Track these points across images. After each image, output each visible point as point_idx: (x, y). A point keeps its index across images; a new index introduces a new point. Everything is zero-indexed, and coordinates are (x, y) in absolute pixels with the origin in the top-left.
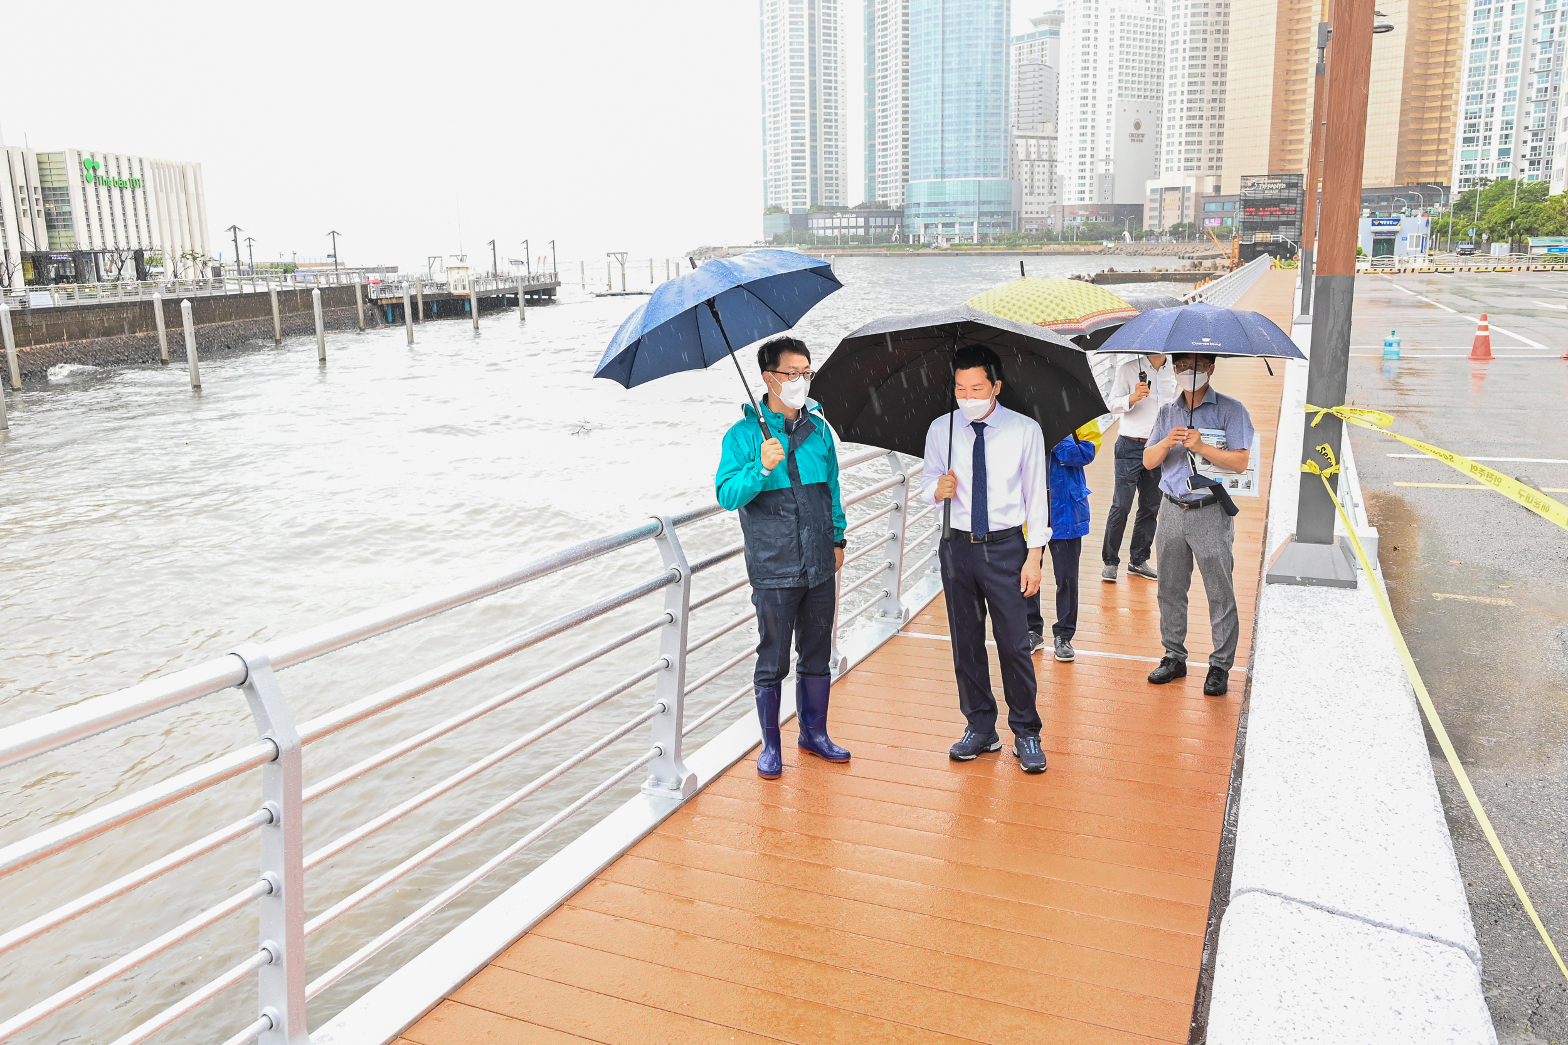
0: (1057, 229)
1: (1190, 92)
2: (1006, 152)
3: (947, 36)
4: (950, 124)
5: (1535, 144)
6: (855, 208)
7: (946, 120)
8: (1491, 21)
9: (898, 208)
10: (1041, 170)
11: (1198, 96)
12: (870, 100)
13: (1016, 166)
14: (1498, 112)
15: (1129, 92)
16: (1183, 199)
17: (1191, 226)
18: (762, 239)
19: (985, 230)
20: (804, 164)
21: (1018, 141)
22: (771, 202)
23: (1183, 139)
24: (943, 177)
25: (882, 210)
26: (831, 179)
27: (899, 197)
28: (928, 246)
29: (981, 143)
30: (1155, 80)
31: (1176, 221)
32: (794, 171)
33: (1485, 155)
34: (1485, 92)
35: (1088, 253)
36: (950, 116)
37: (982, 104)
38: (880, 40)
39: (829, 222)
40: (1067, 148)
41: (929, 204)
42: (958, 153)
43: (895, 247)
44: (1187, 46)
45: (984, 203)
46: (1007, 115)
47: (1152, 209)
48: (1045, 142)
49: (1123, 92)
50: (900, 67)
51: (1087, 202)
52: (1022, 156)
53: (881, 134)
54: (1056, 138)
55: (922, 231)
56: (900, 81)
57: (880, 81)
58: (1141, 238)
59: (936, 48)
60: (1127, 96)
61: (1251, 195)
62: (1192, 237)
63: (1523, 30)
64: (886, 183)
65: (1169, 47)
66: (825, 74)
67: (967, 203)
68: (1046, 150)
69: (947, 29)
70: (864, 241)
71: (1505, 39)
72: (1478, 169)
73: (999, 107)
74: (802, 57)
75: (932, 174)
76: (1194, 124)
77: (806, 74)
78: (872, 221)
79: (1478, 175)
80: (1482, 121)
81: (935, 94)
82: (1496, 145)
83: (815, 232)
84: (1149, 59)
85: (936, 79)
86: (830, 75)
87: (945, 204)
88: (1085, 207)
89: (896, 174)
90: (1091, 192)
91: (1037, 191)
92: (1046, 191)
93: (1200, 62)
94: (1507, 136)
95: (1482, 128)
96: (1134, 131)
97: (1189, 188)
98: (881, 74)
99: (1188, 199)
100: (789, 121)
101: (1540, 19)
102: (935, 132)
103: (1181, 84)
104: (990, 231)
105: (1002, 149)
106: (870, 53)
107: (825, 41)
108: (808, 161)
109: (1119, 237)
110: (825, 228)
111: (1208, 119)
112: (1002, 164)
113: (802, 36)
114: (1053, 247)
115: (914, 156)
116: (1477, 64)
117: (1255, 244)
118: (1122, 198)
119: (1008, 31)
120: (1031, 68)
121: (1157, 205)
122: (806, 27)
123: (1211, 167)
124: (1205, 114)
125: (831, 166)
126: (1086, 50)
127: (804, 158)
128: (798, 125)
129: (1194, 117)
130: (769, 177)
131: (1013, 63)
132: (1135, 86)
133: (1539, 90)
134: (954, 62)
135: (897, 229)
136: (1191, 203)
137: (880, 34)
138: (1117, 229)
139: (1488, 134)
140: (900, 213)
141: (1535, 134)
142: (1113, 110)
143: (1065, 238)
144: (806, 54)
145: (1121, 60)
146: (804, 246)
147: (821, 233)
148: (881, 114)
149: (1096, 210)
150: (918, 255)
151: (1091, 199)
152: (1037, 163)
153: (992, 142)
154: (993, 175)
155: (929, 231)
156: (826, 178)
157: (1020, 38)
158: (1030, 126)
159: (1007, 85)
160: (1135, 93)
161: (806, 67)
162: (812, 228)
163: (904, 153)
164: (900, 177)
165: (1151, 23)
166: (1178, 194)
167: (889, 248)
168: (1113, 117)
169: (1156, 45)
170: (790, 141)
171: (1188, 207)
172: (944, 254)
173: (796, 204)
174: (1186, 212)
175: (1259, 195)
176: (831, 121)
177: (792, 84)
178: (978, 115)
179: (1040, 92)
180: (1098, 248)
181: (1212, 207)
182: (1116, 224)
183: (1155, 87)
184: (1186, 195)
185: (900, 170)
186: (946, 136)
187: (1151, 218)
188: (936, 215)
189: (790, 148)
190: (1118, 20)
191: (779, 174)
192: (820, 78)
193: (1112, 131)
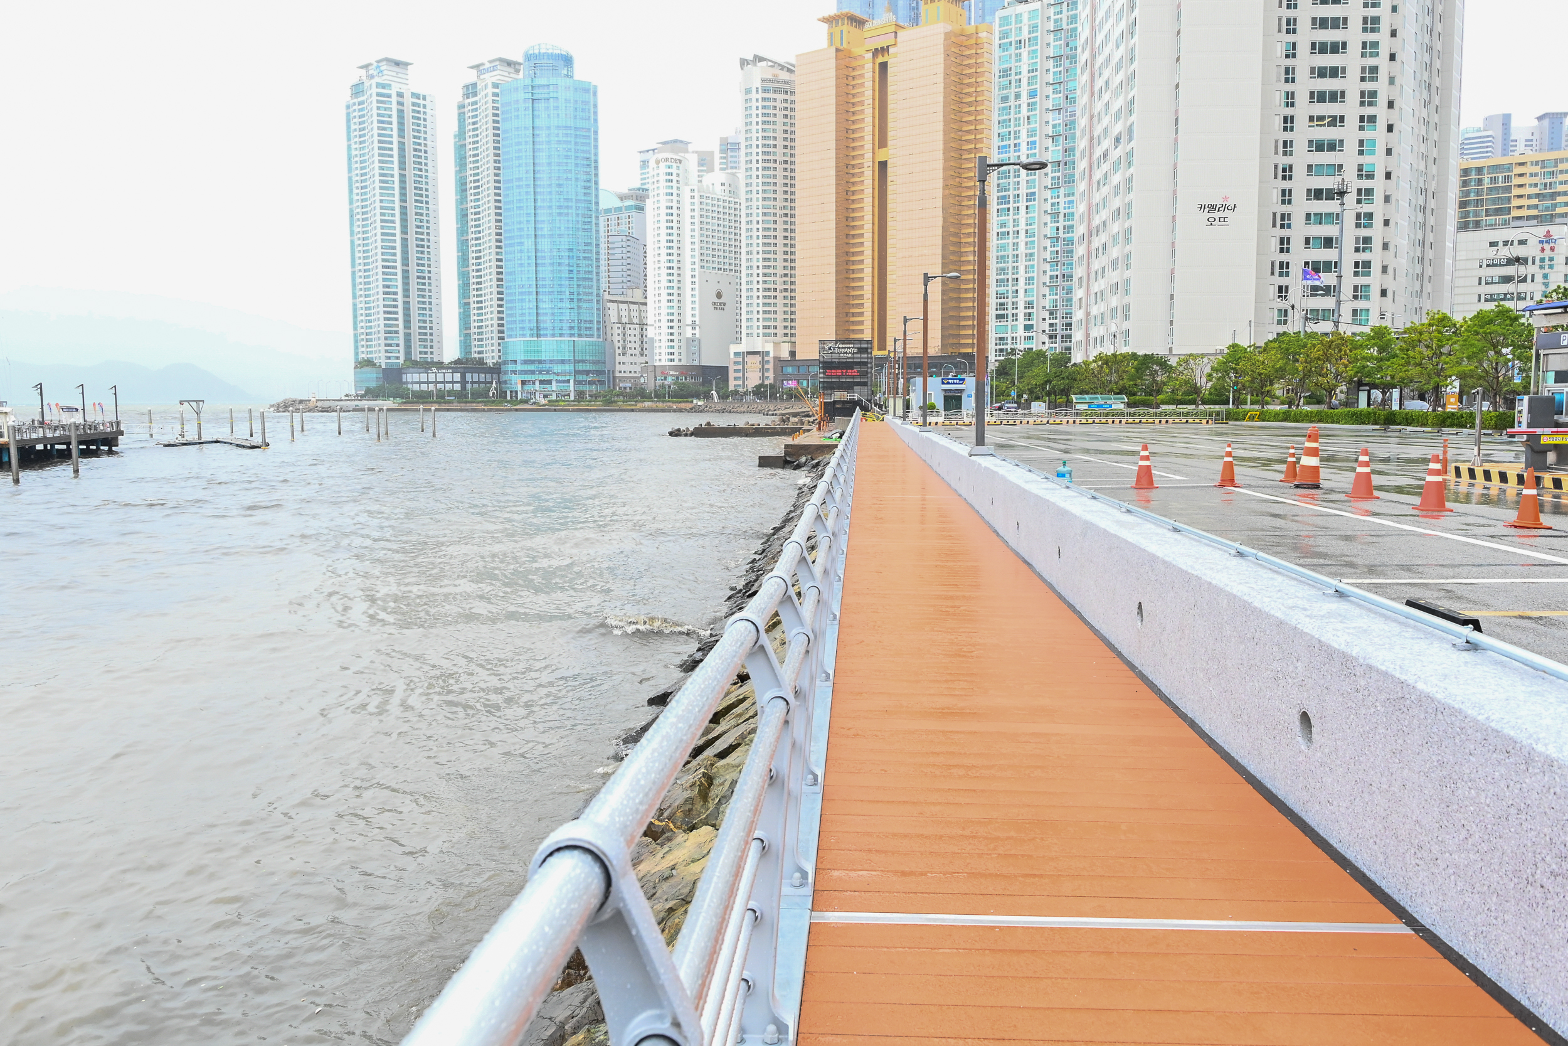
0: (650, 387)
1: (765, 267)
2: (598, 315)
3: (539, 204)
4: (544, 286)
5: (1051, 321)
6: (451, 363)
7: (540, 283)
8: (1011, 217)
9: (494, 364)
10: (632, 332)
11: (771, 271)
12: (463, 260)
13: (608, 328)
14: (1021, 293)
15: (710, 265)
16: (763, 363)
17: (772, 386)
18: (353, 392)
19: (581, 388)
20: (397, 319)
21: (609, 305)
22: (361, 356)
23: (761, 309)
24: (538, 336)
25: (479, 366)
26: (425, 334)
27: (496, 354)
28: (526, 402)
29: (575, 304)
30: (733, 255)
31: (759, 382)
32: (386, 326)
33: (1014, 329)
34: (1010, 276)
35: (680, 410)
36: (544, 279)
37: (575, 269)
38: (473, 204)
39: (424, 377)
40: (656, 312)
41: (526, 362)
42: (553, 314)
43: (493, 402)
44: (760, 226)
45: (579, 361)
46: (598, 280)
47: (736, 371)
48: (635, 307)
49: (705, 264)
50: (493, 231)
51: (676, 363)
52: (614, 319)
53: (475, 293)
54: (646, 304)
55: (519, 386)
56: (493, 244)
57: (474, 242)
58: (727, 397)
59: (528, 214)
60: (708, 268)
61: (828, 358)
62: (773, 396)
63: (1036, 226)
64: (482, 340)
65: (744, 226)
66: (417, 233)
67: (563, 362)
68: (637, 314)
69: (538, 197)
70: (461, 396)
71: (1022, 234)
72: (1009, 341)
73: (590, 272)
74: (393, 215)
75: (528, 332)
76: (769, 295)
77: (398, 231)
78: (468, 377)
79: (1009, 347)
80: (1010, 301)
81: (529, 258)
82: (1021, 321)
83: (410, 386)
84: (727, 236)
85: (529, 243)
86: (422, 234)
87: (540, 362)
88: (675, 368)
89: (492, 332)
90: (680, 354)
91: (629, 352)
92: (637, 352)
93: (772, 241)
94: (1030, 314)
95: (1010, 306)
96: (717, 300)
97: (768, 353)
98: (474, 236)
99: (768, 362)
100: (380, 277)
101: (1048, 219)
102: (530, 293)
103: (757, 260)
104: (586, 388)
105: (595, 311)
106: (463, 215)
107: (416, 201)
108: (400, 316)
109: (707, 396)
110: (420, 383)
111: (781, 291)
112: (595, 326)
113: (393, 195)
114: (647, 404)
115: (509, 315)
116: (1003, 253)
117: (835, 402)
118: (709, 359)
119: (597, 203)
120: (619, 239)
121: (740, 367)
122: (397, 186)
123: (786, 335)
124: (780, 287)
125: (425, 322)
126: (670, 224)
127: (396, 313)
128: (390, 280)
129: (769, 289)
130: (360, 331)
131: (602, 233)
132: (716, 259)
133: (1051, 277)
134: (545, 229)
135: (494, 385)
136: (771, 366)
137: (473, 198)
138: (706, 389)
139: (1014, 311)
140: (497, 370)
141: (1051, 314)
142: (696, 280)
143: (658, 395)
144: (397, 212)
145: (701, 235)
146: (399, 400)
147: (416, 387)
148: (475, 274)
149: (684, 370)
150: (517, 410)
151: (680, 360)
152: (628, 326)
153: (585, 305)
154: (587, 336)
155: (527, 387)
156: (420, 334)
157: (608, 211)
158: (620, 292)
159: (598, 253)
160: (716, 265)
161: (398, 225)
162: (407, 383)
163: (499, 312)
164: (496, 335)
165: (726, 204)
166: (758, 358)
167: (486, 403)
168: (696, 286)
169: (732, 224)
170: (381, 296)
171: (768, 370)
172: (542, 409)
173: (389, 358)
174: (766, 374)
175: (835, 358)
176: (424, 278)
177: (383, 240)
178: (571, 279)
179: (629, 261)
180: (689, 406)
181: (790, 370)
182: (703, 384)
183: (732, 261)
184: (766, 359)
185: (496, 328)
186: (540, 297)
187: (736, 379)
188: (532, 372)
189: (381, 303)
190: (697, 200)
191: (371, 327)
192: (412, 236)
193: (697, 299)
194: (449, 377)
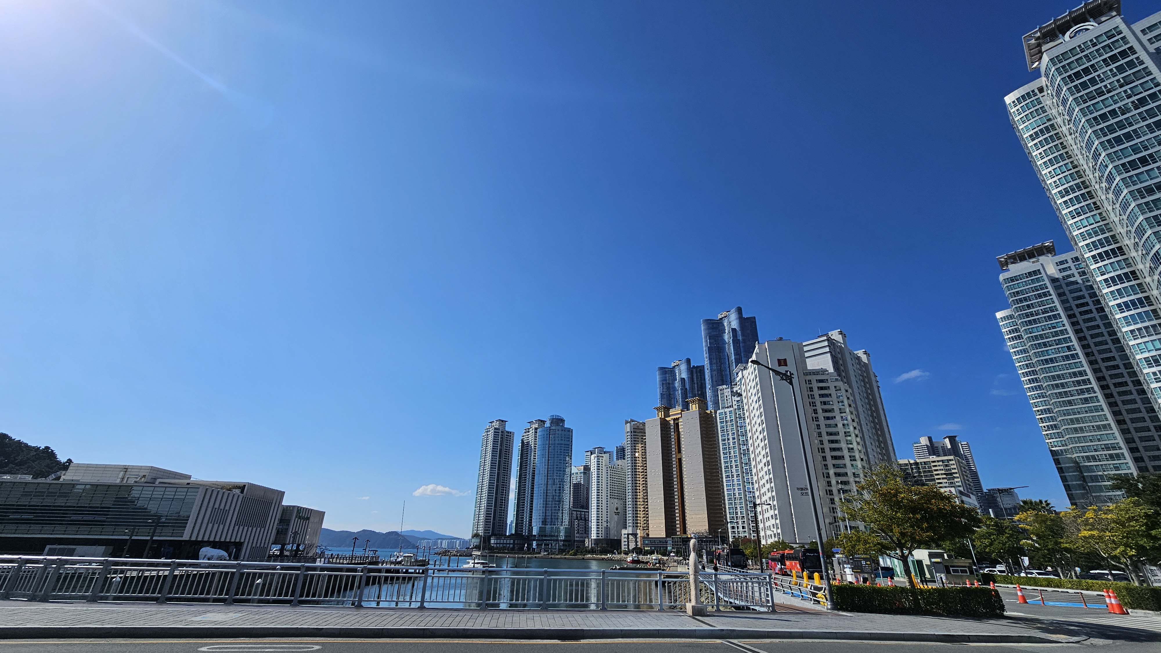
1: (636, 498)
3: (549, 472)
4: (549, 504)
6: (510, 536)
9: (527, 537)
10: (582, 524)
13: (573, 522)
16: (636, 539)
17: (640, 549)
19: (561, 548)
20: (490, 517)
21: (573, 512)
22: (475, 532)
24: (545, 524)
25: (521, 537)
26: (501, 523)
27: (528, 532)
29: (560, 512)
32: (486, 519)
34: (734, 506)
36: (549, 501)
39: (499, 541)
40: (592, 516)
42: (552, 516)
44: (633, 482)
47: (624, 542)
48: (584, 513)
49: (611, 497)
50: (531, 482)
52: (575, 518)
53: (522, 507)
54: (588, 512)
55: (536, 547)
56: (530, 487)
59: (545, 476)
60: (613, 499)
64: (523, 526)
65: (627, 482)
68: (584, 517)
70: (513, 550)
75: (541, 523)
78: (516, 541)
81: (544, 493)
84: (620, 485)
85: (544, 487)
86: (504, 483)
88: (600, 540)
90: (602, 534)
91: (580, 532)
92: (584, 532)
93: (638, 488)
96: (616, 512)
98: (524, 484)
102: (543, 507)
103: (633, 495)
106: (520, 476)
109: (613, 553)
110: (497, 544)
114: (589, 556)
115: (534, 516)
116: (730, 497)
118: (613, 537)
121: (626, 540)
124: (641, 506)
125: (501, 518)
126: (599, 481)
127: (491, 514)
128: (490, 501)
130: (475, 521)
132: (616, 495)
134: (551, 482)
135: (526, 545)
137: (524, 469)
138: (612, 549)
142: (608, 503)
145: (610, 485)
146: (488, 551)
147: (495, 546)
148: (523, 499)
149: (604, 541)
151: (602, 537)
152: (580, 521)
156: (498, 523)
162: (492, 544)
163: (530, 515)
164: (528, 524)
165: (620, 473)
168: (608, 506)
169: (622, 481)
173: (485, 533)
174: (637, 544)
176: (503, 500)
178: (559, 501)
183: (623, 495)
185: (528, 521)
186: (547, 508)
187: (624, 545)
190: (609, 471)
191: (480, 520)
192: (501, 482)
193: (608, 511)
194: (508, 542)
